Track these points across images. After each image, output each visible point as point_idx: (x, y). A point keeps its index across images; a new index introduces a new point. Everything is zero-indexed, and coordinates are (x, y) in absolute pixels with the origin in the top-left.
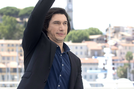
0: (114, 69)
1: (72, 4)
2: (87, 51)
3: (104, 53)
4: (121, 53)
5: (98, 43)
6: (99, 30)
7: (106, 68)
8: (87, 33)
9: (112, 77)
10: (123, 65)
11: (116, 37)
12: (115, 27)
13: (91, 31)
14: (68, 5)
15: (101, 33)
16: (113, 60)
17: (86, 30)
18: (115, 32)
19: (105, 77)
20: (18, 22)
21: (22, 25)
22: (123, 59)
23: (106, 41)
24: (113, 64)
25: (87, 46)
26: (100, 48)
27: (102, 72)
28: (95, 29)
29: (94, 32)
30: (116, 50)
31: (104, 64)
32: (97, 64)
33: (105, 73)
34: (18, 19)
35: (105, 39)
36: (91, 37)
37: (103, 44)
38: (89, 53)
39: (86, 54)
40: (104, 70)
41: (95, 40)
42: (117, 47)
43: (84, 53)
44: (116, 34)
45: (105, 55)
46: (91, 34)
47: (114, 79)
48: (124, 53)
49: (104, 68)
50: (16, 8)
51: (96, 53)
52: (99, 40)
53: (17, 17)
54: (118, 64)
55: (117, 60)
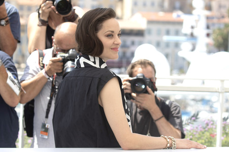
0: (208, 35)
4: (220, 6)
7: (195, 34)
9: (205, 49)
10: (222, 27)
16: (208, 18)
19: (193, 50)
22: (223, 17)
24: (208, 27)
27: (188, 39)
31: (192, 27)
32: (180, 23)
33: (193, 41)
38: (166, 4)
40: (191, 38)
45: (194, 12)
47: (209, 52)
48: (225, 7)
49: (192, 35)
51: (177, 4)
54: (213, 25)
55: (213, 18)
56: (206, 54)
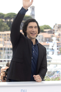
0: (58, 49)
1: (34, 12)
2: (43, 38)
3: (53, 40)
5: (49, 34)
6: (49, 27)
7: (53, 49)
8: (43, 28)
9: (57, 54)
11: (59, 30)
12: (59, 25)
13: (45, 27)
14: (32, 12)
15: (51, 28)
16: (57, 44)
17: (42, 26)
18: (58, 28)
19: (53, 54)
20: (3, 21)
21: (6, 23)
23: (54, 33)
24: (58, 46)
25: (42, 35)
26: (50, 37)
27: (51, 51)
28: (47, 25)
29: (47, 28)
30: (59, 38)
31: (52, 46)
32: (48, 46)
33: (53, 51)
34: (4, 20)
35: (53, 32)
36: (45, 30)
37: (52, 35)
38: (44, 40)
39: (42, 40)
40: (52, 50)
41: (47, 32)
42: (60, 36)
43: (40, 39)
44: (59, 29)
45: (53, 41)
46: (45, 29)
47: (58, 55)
49: (52, 49)
50: (2, 13)
51: (48, 39)
52: (49, 32)
53: (3, 19)
54: (60, 46)
55: (59, 44)
56: (57, 55)
